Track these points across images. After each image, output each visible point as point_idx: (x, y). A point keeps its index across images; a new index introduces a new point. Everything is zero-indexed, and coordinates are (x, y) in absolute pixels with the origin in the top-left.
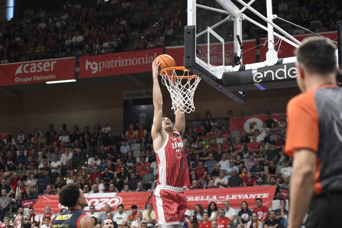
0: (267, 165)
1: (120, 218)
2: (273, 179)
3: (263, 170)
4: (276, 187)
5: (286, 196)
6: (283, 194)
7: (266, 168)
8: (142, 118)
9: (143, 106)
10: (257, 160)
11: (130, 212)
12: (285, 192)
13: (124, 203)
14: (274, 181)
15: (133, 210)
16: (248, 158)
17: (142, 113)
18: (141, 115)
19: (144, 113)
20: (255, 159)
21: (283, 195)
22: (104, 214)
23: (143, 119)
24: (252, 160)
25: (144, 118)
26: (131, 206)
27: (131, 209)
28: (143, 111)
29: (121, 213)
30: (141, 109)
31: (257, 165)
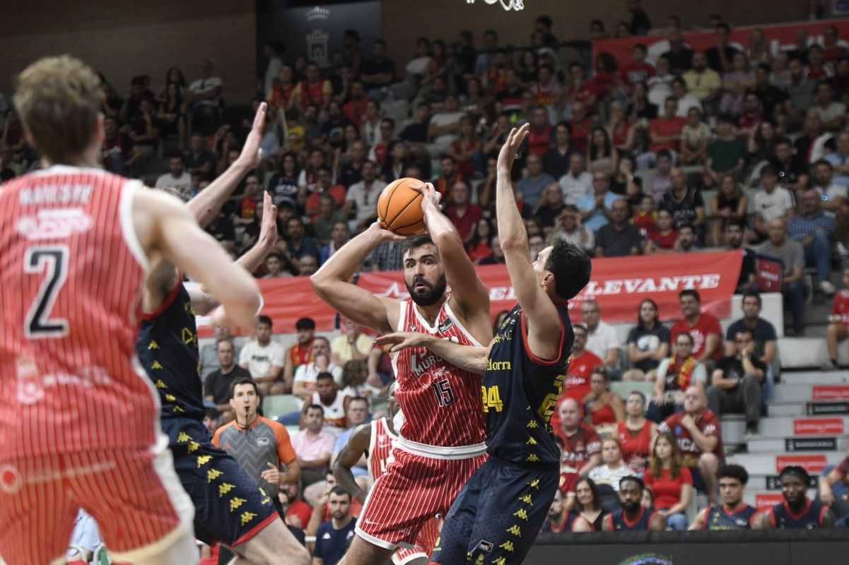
1: (261, 359)
2: (736, 231)
3: (699, 202)
4: (744, 253)
5: (772, 282)
6: (764, 275)
8: (314, 46)
9: (317, 9)
11: (293, 338)
12: (770, 271)
13: (269, 312)
14: (738, 236)
15: (299, 335)
17: (316, 32)
18: (311, 39)
19: (320, 32)
20: (674, 171)
21: (765, 280)
22: (210, 346)
23: (317, 50)
24: (665, 173)
25: (321, 46)
27: (295, 330)
28: (318, 24)
29: (264, 342)
30: (311, 18)
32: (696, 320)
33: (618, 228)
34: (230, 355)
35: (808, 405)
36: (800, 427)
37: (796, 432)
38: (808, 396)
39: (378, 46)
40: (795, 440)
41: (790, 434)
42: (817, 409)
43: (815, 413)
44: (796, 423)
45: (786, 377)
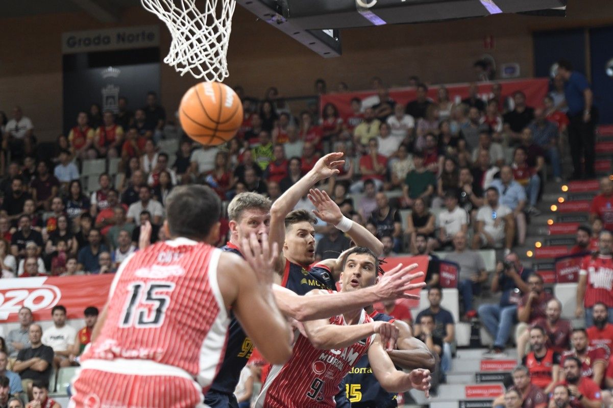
0: (408, 207)
1: (58, 337)
2: (422, 241)
3: (398, 219)
4: (429, 258)
5: (451, 281)
6: (445, 275)
7: (406, 215)
8: (108, 98)
9: (110, 69)
10: (384, 197)
11: (82, 323)
12: (449, 272)
13: (65, 302)
14: (423, 244)
15: (88, 320)
16: (362, 191)
17: (110, 87)
18: (105, 92)
19: (112, 86)
20: (379, 195)
21: (445, 279)
23: (110, 100)
24: (371, 196)
25: (113, 97)
26: (83, 309)
27: (83, 316)
28: (111, 81)
29: (60, 324)
30: (105, 76)
31: (383, 208)
32: (392, 309)
33: (333, 239)
34: (38, 334)
35: (477, 375)
36: (470, 392)
37: (468, 395)
38: (476, 367)
39: (151, 97)
40: (466, 402)
41: (463, 397)
42: (484, 378)
43: (482, 381)
44: (468, 388)
45: (460, 353)
